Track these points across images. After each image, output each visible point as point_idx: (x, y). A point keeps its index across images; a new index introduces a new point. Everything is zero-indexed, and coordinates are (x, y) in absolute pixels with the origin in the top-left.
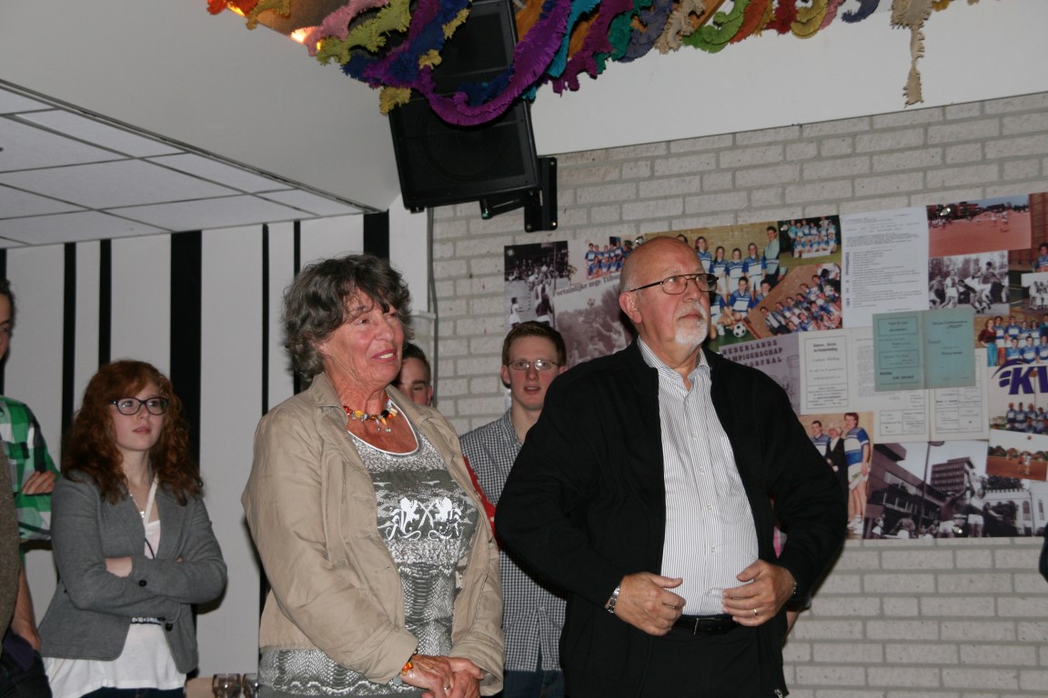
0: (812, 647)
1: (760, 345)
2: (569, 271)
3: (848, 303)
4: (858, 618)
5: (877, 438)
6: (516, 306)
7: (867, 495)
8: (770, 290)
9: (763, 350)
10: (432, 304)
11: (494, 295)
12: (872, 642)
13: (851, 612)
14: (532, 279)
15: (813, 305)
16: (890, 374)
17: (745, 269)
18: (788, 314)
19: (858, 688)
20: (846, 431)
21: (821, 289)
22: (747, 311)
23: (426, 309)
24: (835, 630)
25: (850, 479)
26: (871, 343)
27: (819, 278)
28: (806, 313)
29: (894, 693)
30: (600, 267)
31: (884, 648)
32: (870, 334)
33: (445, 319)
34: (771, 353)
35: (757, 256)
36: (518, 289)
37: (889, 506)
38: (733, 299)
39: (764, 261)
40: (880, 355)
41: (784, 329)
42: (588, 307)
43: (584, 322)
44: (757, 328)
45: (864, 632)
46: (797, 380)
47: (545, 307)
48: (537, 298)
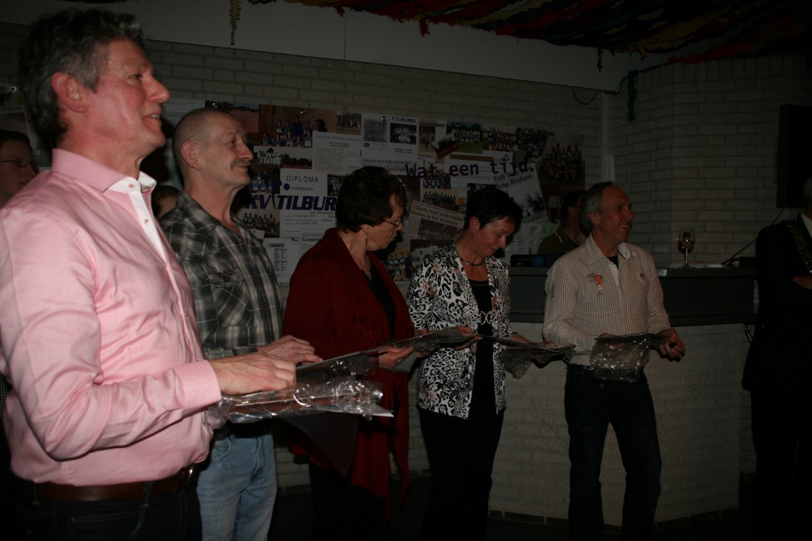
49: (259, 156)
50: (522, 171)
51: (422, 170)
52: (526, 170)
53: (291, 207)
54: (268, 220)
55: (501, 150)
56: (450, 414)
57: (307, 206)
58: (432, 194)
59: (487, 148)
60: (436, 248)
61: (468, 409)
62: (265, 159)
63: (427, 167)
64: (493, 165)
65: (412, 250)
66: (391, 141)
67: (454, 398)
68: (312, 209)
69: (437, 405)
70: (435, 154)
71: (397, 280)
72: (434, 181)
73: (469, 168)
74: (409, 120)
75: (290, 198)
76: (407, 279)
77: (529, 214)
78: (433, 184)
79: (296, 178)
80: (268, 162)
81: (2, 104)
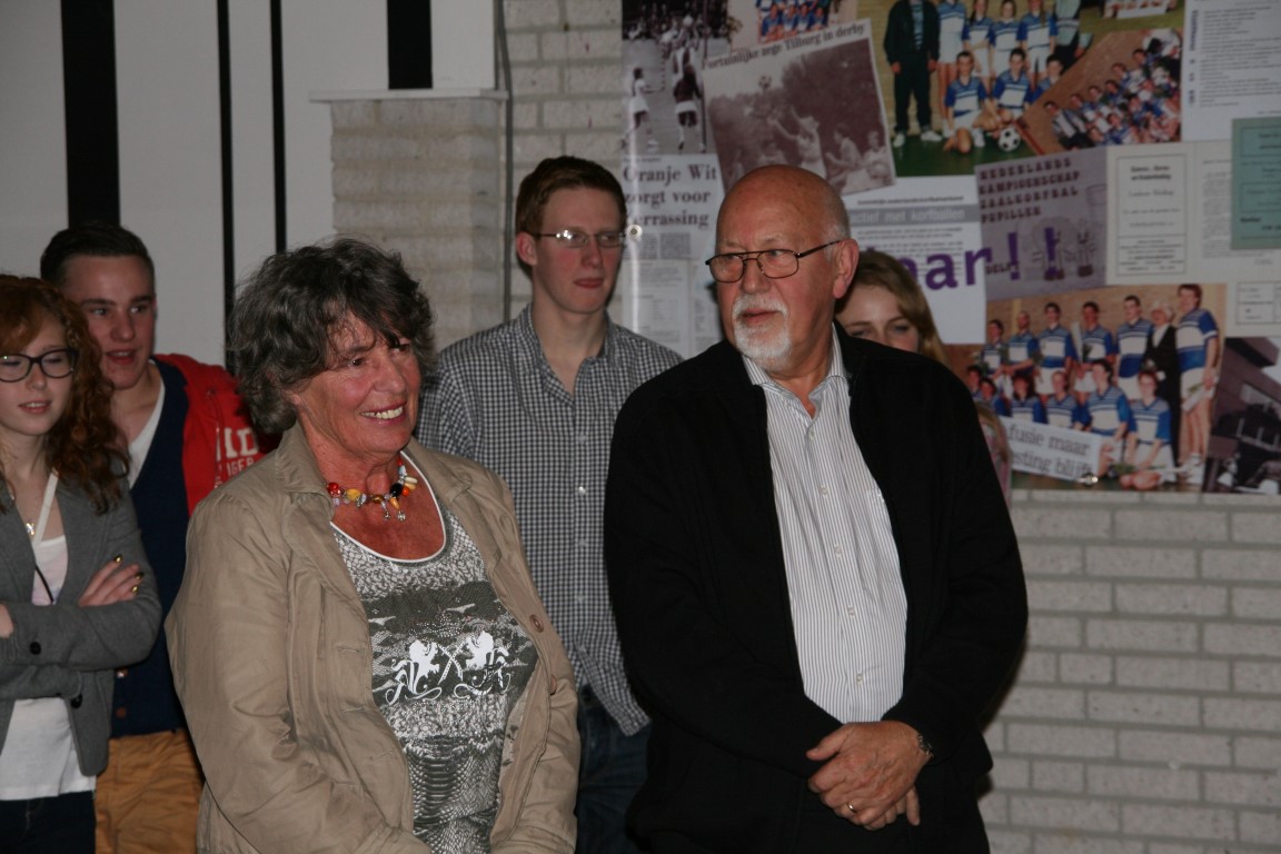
0: (1114, 663)
1: (1043, 166)
2: (730, 28)
3: (1192, 99)
4: (1190, 618)
5: (1231, 329)
6: (640, 83)
7: (1212, 421)
8: (1061, 73)
9: (1046, 173)
10: (502, 72)
11: (604, 62)
12: (1212, 657)
13: (1179, 609)
14: (667, 37)
15: (1133, 101)
16: (1256, 220)
17: (1022, 35)
18: (1090, 115)
19: (1187, 730)
20: (1180, 314)
21: (1147, 73)
22: (1022, 107)
23: (490, 83)
24: (1153, 636)
25: (1184, 393)
26: (1227, 167)
27: (1145, 53)
28: (1120, 114)
29: (1245, 740)
30: (781, 22)
31: (1232, 668)
32: (1226, 152)
33: (525, 100)
34: (1060, 179)
35: (1043, 13)
36: (643, 53)
37: (1247, 440)
38: (999, 86)
39: (1053, 22)
40: (1241, 188)
41: (1082, 140)
42: (760, 90)
43: (753, 115)
44: (1038, 135)
45: (1200, 641)
46: (1102, 226)
47: (689, 87)
48: (676, 70)
81: (825, 22)
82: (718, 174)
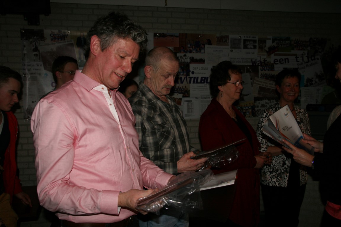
2: (45, 39)
11: (17, 44)
14: (31, 40)
30: (55, 39)
42: (51, 51)
43: (50, 55)
47: (36, 49)
48: (33, 46)
49: (179, 58)
50: (312, 60)
51: (259, 62)
52: (314, 59)
53: (195, 83)
54: (184, 89)
55: (301, 50)
56: (278, 186)
57: (203, 81)
58: (265, 74)
59: (293, 49)
60: (267, 101)
61: (287, 182)
62: (182, 59)
63: (262, 60)
64: (297, 58)
65: (255, 102)
66: (244, 48)
67: (279, 178)
68: (205, 83)
69: (271, 182)
70: (266, 53)
71: (247, 117)
72: (266, 67)
73: (284, 60)
74: (253, 37)
75: (195, 78)
76: (252, 117)
77: (316, 82)
78: (265, 69)
79: (197, 68)
80: (184, 61)
81: (64, 40)
82: (43, 65)
